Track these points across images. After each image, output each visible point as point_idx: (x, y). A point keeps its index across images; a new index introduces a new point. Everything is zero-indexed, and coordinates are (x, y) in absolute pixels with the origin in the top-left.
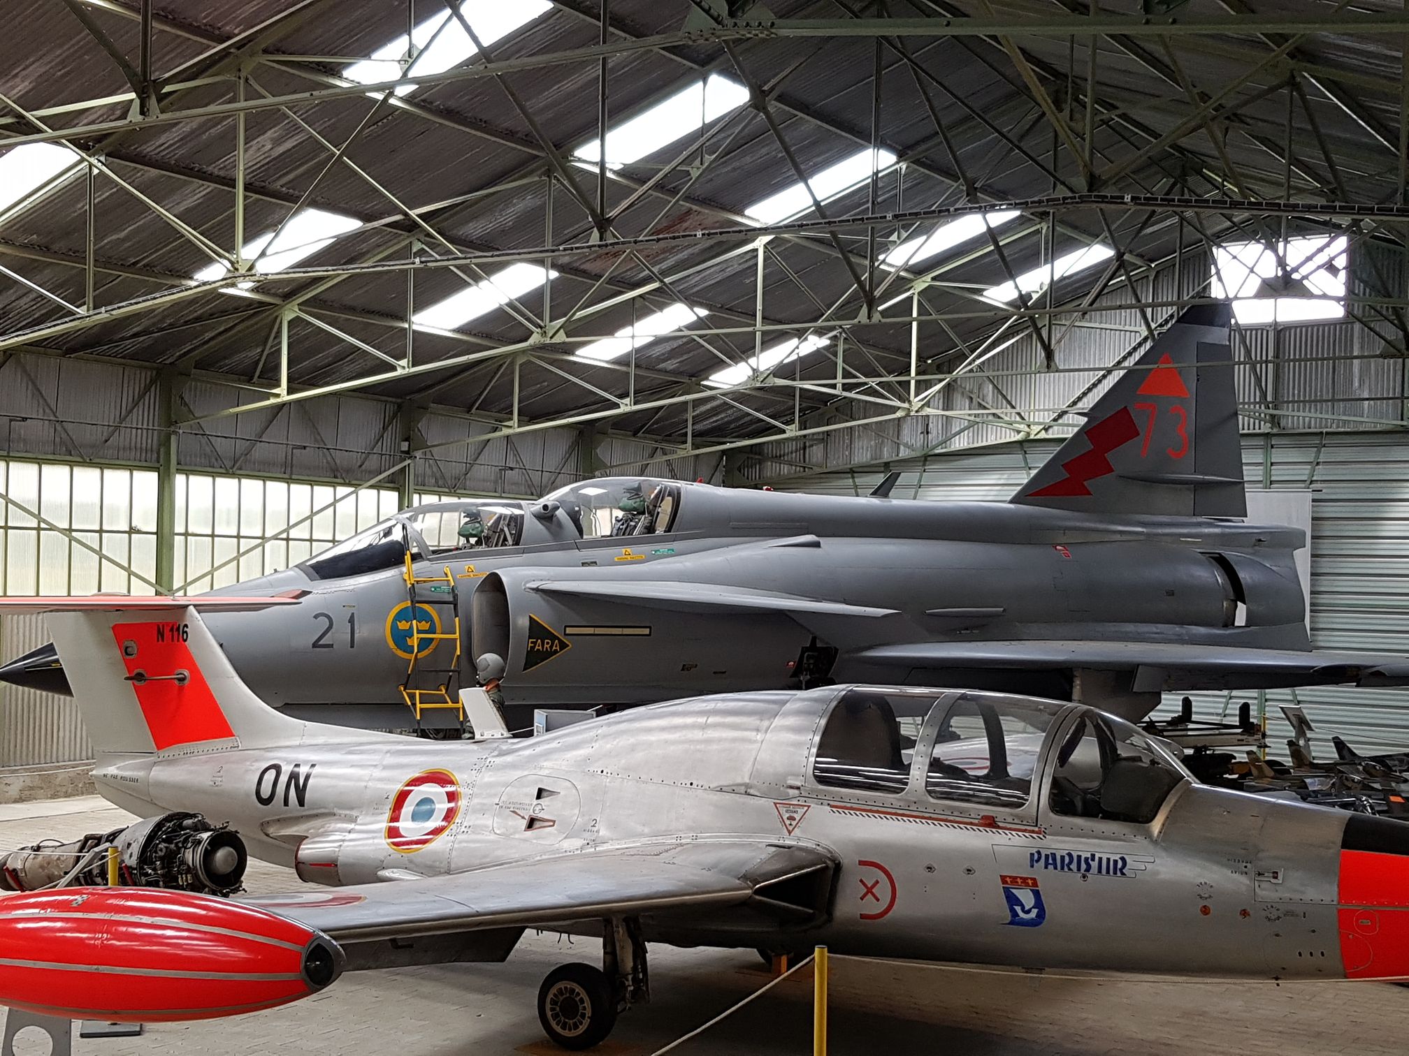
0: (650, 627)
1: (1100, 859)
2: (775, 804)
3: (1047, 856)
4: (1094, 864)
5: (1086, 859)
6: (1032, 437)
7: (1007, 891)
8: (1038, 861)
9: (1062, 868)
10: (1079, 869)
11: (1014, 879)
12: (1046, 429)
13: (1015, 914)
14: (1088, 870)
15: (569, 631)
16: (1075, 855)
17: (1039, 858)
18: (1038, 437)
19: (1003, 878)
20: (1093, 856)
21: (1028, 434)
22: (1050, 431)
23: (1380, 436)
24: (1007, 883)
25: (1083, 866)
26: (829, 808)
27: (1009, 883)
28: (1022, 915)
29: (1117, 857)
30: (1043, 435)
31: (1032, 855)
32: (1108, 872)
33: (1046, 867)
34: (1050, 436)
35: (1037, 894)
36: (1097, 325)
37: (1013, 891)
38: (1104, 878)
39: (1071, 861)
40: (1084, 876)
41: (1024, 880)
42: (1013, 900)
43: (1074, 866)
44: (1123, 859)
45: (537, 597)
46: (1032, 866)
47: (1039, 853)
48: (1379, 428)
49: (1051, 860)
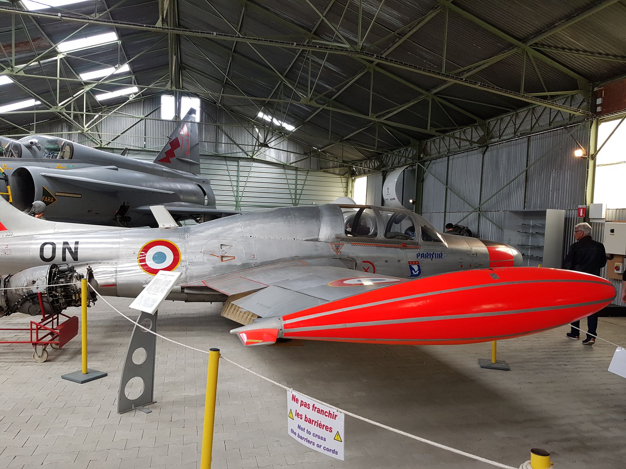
0: (81, 195)
1: (436, 254)
2: (331, 244)
3: (421, 254)
4: (434, 256)
5: (432, 254)
6: (102, 146)
7: (410, 266)
8: (419, 256)
9: (426, 258)
10: (430, 258)
11: (412, 262)
12: (107, 145)
13: (412, 273)
14: (433, 257)
15: (57, 194)
16: (429, 253)
17: (419, 255)
18: (105, 147)
19: (409, 262)
20: (434, 253)
21: (101, 145)
22: (109, 145)
23: (211, 157)
24: (410, 264)
25: (431, 256)
26: (351, 244)
27: (411, 264)
28: (414, 273)
29: (440, 253)
30: (106, 146)
31: (417, 254)
32: (438, 258)
33: (421, 258)
34: (109, 147)
35: (419, 266)
36: (124, 113)
37: (412, 266)
38: (437, 259)
39: (428, 255)
40: (432, 259)
41: (415, 262)
42: (412, 269)
43: (429, 257)
44: (441, 253)
45: (44, 180)
46: (417, 258)
47: (419, 253)
48: (210, 154)
49: (423, 256)
